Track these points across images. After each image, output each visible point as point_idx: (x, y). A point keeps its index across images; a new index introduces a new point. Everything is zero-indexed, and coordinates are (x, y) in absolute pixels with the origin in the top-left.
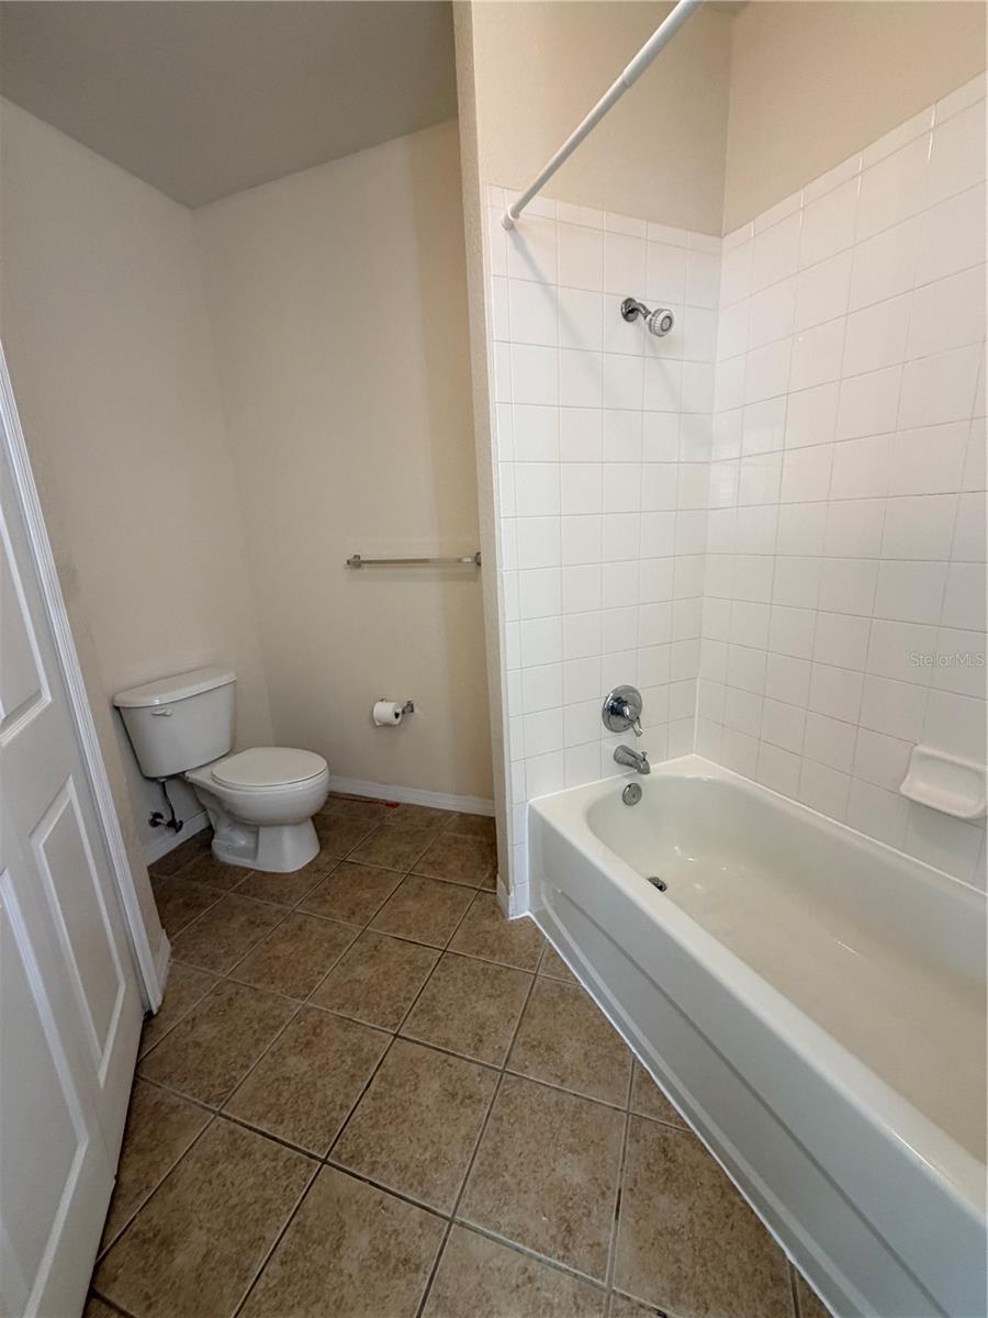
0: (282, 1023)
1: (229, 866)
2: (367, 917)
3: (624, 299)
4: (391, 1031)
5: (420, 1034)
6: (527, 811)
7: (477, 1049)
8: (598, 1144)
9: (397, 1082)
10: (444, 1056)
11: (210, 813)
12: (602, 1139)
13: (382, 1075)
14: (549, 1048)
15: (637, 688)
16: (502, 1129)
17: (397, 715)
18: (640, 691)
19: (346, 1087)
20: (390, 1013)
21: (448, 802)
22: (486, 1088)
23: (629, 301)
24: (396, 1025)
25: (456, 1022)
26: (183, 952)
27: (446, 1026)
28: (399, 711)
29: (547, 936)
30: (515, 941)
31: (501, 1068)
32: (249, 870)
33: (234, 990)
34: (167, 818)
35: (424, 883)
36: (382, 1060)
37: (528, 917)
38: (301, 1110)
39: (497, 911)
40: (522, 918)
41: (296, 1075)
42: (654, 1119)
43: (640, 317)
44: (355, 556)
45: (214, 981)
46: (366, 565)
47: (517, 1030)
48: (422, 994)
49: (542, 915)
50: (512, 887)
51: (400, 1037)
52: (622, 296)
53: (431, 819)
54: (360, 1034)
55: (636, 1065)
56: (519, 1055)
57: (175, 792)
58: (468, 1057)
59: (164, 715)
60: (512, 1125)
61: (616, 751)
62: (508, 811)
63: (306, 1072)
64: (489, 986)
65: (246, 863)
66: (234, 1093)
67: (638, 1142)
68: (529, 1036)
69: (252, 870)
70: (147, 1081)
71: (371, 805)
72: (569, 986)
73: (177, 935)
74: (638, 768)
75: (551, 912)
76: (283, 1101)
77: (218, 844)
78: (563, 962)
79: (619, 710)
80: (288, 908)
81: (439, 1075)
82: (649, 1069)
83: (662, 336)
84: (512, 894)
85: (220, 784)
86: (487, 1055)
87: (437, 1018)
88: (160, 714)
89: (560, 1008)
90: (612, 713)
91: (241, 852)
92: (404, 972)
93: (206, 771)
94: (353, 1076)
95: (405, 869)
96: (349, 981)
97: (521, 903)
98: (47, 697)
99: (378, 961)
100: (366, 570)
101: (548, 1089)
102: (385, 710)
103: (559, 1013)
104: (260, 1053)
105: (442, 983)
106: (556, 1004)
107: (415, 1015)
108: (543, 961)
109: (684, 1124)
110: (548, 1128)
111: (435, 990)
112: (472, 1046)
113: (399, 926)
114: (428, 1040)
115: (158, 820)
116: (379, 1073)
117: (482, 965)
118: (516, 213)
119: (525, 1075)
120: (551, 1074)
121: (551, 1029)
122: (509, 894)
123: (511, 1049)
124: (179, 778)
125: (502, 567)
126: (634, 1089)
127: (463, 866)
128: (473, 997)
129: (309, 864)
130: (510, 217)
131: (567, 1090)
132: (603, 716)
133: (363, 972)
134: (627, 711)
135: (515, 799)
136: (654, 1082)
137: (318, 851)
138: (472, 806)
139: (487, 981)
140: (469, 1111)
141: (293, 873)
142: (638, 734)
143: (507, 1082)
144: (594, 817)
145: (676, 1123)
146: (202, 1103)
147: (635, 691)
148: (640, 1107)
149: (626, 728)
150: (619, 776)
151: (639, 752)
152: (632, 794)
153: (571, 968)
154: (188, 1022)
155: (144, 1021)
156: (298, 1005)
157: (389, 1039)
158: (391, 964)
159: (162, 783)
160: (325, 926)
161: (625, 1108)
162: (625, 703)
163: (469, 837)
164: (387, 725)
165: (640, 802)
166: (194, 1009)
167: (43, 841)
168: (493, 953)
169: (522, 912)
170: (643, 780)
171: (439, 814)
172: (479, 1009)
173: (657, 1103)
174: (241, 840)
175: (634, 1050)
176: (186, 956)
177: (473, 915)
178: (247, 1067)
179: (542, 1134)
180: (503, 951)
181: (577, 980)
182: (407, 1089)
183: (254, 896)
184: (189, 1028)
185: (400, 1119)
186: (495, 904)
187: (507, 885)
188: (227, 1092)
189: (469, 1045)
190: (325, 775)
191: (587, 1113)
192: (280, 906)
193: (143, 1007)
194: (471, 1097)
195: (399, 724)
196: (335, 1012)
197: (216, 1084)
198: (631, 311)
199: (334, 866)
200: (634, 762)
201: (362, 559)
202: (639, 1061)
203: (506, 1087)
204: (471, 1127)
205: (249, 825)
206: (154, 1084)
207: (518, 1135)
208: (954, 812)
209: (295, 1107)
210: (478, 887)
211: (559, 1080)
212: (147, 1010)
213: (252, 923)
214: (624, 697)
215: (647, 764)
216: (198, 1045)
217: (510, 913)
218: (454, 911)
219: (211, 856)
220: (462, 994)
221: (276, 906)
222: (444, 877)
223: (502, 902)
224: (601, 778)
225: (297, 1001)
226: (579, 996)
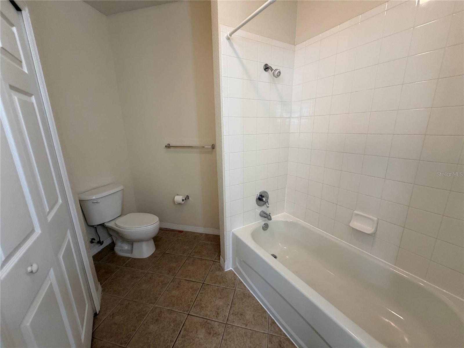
0: (147, 313)
1: (122, 257)
2: (175, 273)
3: (265, 64)
4: (187, 313)
5: (196, 313)
6: (231, 234)
7: (217, 317)
8: (259, 345)
9: (190, 331)
10: (206, 320)
11: (113, 237)
12: (260, 344)
13: (184, 329)
14: (241, 315)
15: (267, 191)
16: (227, 343)
17: (183, 200)
18: (268, 193)
19: (172, 334)
20: (186, 307)
21: (200, 230)
22: (221, 330)
23: (266, 65)
24: (188, 311)
25: (209, 308)
26: (106, 290)
27: (205, 310)
28: (184, 199)
29: (238, 276)
30: (227, 279)
31: (225, 323)
32: (129, 258)
33: (127, 303)
34: (97, 240)
35: (194, 260)
36: (184, 324)
37: (231, 270)
38: (156, 344)
39: (221, 268)
40: (229, 270)
41: (153, 332)
42: (276, 335)
43: (270, 71)
44: (168, 144)
45: (119, 300)
46: (172, 148)
47: (230, 309)
48: (197, 299)
49: (236, 269)
50: (226, 260)
51: (190, 315)
52: (264, 63)
53: (195, 236)
54: (176, 315)
55: (270, 318)
56: (231, 317)
57: (100, 231)
58: (214, 320)
59: (97, 202)
60: (230, 342)
61: (260, 213)
62: (225, 234)
63: (157, 330)
64: (219, 295)
65: (129, 255)
66: (131, 340)
67: (272, 343)
68: (234, 311)
69: (131, 258)
70: (97, 339)
71: (173, 232)
72: (246, 293)
73: (103, 284)
74: (268, 218)
75: (239, 267)
76: (149, 341)
77: (117, 249)
78: (244, 285)
79: (261, 199)
80: (145, 271)
81: (204, 327)
82: (274, 319)
83: (277, 78)
84: (226, 262)
85: (119, 228)
86: (221, 319)
87: (202, 307)
88: (95, 202)
89: (244, 301)
90: (259, 200)
91: (126, 251)
92: (190, 292)
93: (113, 222)
94: (174, 330)
95: (187, 255)
96: (170, 297)
97: (229, 266)
98: (60, 201)
99: (180, 288)
100: (172, 149)
101: (241, 329)
102: (179, 199)
103: (244, 302)
104: (140, 325)
105: (203, 295)
106: (242, 299)
107: (194, 307)
108: (237, 285)
109: (286, 336)
110: (242, 341)
111: (201, 297)
112: (215, 316)
113: (187, 276)
114: (200, 315)
115: (93, 241)
116: (183, 328)
117: (217, 287)
118: (231, 35)
119: (234, 324)
120: (242, 323)
121: (241, 308)
122: (225, 262)
123: (228, 316)
124: (103, 225)
125: (224, 152)
126: (270, 326)
127: (208, 253)
128: (214, 299)
129: (152, 254)
130: (229, 36)
131: (248, 328)
132: (256, 201)
133: (175, 293)
134: (264, 199)
135: (228, 230)
136: (276, 323)
137: (155, 249)
138: (210, 231)
139: (219, 293)
140: (216, 338)
141: (146, 258)
142: (268, 207)
143: (228, 327)
144: (254, 235)
145: (283, 336)
146: (119, 345)
147: (267, 193)
148: (272, 332)
149: (263, 205)
150: (261, 221)
151: (268, 213)
152: (266, 227)
153: (247, 287)
154: (111, 316)
155: (94, 317)
156: (152, 306)
157: (186, 316)
158: (185, 289)
159: (95, 228)
160: (159, 277)
161: (267, 333)
162: (263, 197)
163: (209, 242)
164: (180, 204)
165: (268, 229)
166: (113, 311)
167: (62, 255)
168: (220, 283)
169: (229, 268)
170: (269, 222)
171: (198, 234)
172: (216, 303)
173: (277, 330)
174: (126, 247)
175: (269, 313)
176: (108, 291)
177: (212, 270)
178: (135, 330)
179: (240, 344)
180: (223, 282)
181: (249, 291)
182: (194, 333)
183: (132, 267)
184: (112, 318)
185: (192, 344)
186: (220, 266)
187: (224, 259)
188: (128, 340)
189: (214, 316)
190: (158, 223)
191: (255, 335)
192: (143, 271)
193: (93, 311)
194: (216, 334)
195: (184, 203)
196: (166, 308)
197: (124, 337)
198: (267, 68)
199: (161, 255)
200: (266, 216)
201: (170, 145)
202: (271, 317)
203: (228, 329)
204: (217, 344)
205: (129, 242)
206: (100, 340)
207: (233, 345)
208: (366, 232)
209: (154, 343)
210: (213, 260)
211: (245, 325)
212: (95, 312)
213: (133, 277)
214: (263, 195)
215: (271, 217)
216: (115, 324)
217: (225, 269)
218: (206, 269)
219: (114, 253)
220: (210, 298)
221: (141, 271)
222: (202, 257)
223: (222, 265)
224: (255, 222)
225: (152, 305)
226: (250, 296)
